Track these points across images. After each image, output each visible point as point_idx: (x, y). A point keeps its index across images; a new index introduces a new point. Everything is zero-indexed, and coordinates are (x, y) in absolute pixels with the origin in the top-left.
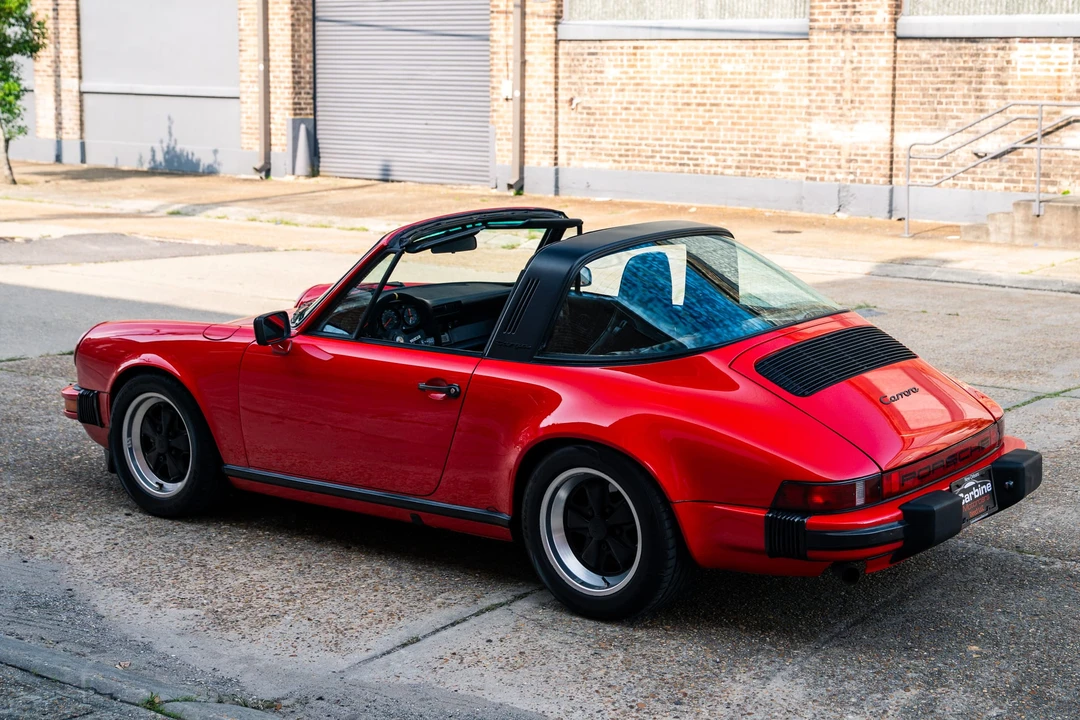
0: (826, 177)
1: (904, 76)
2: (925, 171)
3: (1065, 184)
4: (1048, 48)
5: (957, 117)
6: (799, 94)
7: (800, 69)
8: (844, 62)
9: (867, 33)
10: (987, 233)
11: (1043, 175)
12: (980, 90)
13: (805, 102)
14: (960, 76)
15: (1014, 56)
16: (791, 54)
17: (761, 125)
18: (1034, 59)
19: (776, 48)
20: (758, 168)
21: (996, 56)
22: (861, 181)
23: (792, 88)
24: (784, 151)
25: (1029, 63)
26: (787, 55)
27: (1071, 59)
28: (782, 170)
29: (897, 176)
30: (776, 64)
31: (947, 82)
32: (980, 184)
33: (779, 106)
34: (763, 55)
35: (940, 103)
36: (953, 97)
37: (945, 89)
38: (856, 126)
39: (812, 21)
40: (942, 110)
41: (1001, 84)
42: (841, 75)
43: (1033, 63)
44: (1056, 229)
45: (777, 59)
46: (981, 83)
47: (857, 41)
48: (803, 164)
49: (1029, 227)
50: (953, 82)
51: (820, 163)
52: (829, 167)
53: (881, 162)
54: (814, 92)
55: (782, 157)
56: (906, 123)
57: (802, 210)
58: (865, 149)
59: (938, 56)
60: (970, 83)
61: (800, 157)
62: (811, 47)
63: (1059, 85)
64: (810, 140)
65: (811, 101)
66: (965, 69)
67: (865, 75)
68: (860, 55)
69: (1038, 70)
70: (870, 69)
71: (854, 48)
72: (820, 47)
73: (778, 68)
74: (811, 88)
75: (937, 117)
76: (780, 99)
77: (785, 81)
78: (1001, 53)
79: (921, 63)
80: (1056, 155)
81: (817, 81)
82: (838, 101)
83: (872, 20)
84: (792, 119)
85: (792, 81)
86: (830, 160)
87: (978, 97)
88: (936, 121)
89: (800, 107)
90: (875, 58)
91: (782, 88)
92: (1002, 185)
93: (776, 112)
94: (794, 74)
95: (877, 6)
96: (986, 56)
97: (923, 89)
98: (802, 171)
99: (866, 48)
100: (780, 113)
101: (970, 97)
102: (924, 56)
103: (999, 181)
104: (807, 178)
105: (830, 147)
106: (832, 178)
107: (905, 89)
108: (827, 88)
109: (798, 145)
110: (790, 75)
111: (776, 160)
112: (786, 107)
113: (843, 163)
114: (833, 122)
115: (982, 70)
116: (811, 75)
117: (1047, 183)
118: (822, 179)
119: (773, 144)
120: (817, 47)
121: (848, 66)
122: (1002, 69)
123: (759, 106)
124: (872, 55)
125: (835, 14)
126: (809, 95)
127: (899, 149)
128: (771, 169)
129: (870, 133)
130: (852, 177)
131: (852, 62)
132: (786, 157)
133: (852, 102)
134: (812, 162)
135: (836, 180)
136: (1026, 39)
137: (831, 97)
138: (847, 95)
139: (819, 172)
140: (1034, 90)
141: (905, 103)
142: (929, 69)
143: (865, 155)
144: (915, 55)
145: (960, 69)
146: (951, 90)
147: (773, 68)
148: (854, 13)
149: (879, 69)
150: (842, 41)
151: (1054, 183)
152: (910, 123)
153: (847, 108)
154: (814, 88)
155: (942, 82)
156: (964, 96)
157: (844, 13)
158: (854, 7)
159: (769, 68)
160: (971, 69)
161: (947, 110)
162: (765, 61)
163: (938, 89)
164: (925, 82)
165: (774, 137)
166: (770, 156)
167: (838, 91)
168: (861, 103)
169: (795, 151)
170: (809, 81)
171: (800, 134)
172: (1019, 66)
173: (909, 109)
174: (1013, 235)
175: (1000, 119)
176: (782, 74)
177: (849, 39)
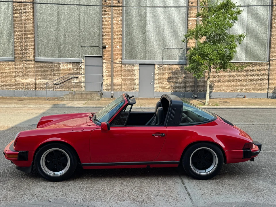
0: (20, 89)
1: (37, 69)
2: (43, 87)
3: (72, 89)
4: (67, 64)
5: (49, 77)
6: (12, 73)
7: (12, 67)
8: (23, 66)
9: (28, 60)
10: (64, 98)
11: (68, 88)
12: (54, 72)
13: (14, 74)
14: (49, 69)
15: (61, 65)
16: (10, 64)
17: (3, 79)
18: (64, 66)
19: (6, 63)
20: (3, 88)
21: (57, 65)
22: (29, 90)
23: (11, 71)
24: (9, 84)
25: (64, 67)
26: (9, 64)
27: (72, 66)
28: (9, 88)
29: (37, 89)
30: (6, 66)
31: (47, 70)
32: (55, 90)
33: (7, 75)
34: (3, 64)
35: (45, 74)
36: (48, 73)
37: (46, 72)
38: (27, 79)
39: (15, 57)
40: (46, 76)
41: (58, 71)
42: (23, 69)
43: (65, 67)
44: (78, 97)
45: (6, 65)
46: (54, 70)
47: (26, 62)
48: (14, 87)
49: (72, 97)
50: (48, 70)
51: (19, 87)
52: (21, 87)
53: (33, 86)
54: (17, 72)
55: (9, 86)
56: (38, 78)
57: (15, 96)
58: (30, 83)
59: (44, 65)
60: (52, 70)
61: (13, 86)
62: (15, 63)
63: (70, 71)
64: (16, 82)
65: (16, 74)
66: (50, 68)
67: (29, 69)
68: (27, 65)
69: (65, 68)
70: (30, 67)
71: (25, 63)
72: (18, 63)
73: (7, 67)
74: (15, 71)
75: (45, 77)
76: (8, 74)
77: (8, 70)
78: (58, 65)
79: (41, 66)
80: (70, 84)
81: (17, 70)
82: (22, 74)
83: (29, 58)
84: (11, 78)
85: (10, 70)
86: (21, 86)
87: (53, 73)
88: (45, 78)
89: (13, 75)
90: (31, 65)
91: (8, 71)
92: (60, 90)
93: (7, 76)
94: (11, 68)
95: (30, 55)
96: (55, 65)
97: (41, 72)
98: (14, 88)
99: (28, 63)
100: (8, 76)
101: (52, 73)
102: (41, 65)
103: (59, 89)
104: (16, 90)
105: (21, 83)
106: (22, 89)
107: (37, 72)
108: (19, 71)
109: (13, 83)
110: (10, 68)
111: (7, 86)
112: (9, 75)
113: (24, 86)
114: (21, 78)
115: (54, 68)
116: (15, 69)
117: (69, 89)
118: (19, 90)
119: (6, 83)
120: (17, 63)
121: (24, 67)
122: (58, 68)
123: (2, 75)
124: (30, 65)
125: (20, 56)
126: (15, 73)
127: (37, 83)
128: (6, 88)
129: (30, 80)
130: (27, 89)
131: (25, 66)
132: (10, 86)
133: (26, 74)
134: (17, 86)
135: (23, 90)
136: (63, 63)
137: (21, 73)
138: (25, 73)
139: (19, 88)
140: (65, 72)
141: (38, 74)
142: (43, 68)
143: (30, 85)
144: (39, 65)
145: (49, 68)
146: (48, 72)
147: (5, 67)
148: (25, 56)
149: (31, 67)
150: (23, 62)
151: (70, 89)
152: (39, 78)
153: (25, 76)
154: (16, 71)
155: (45, 70)
156: (51, 73)
157: (23, 56)
158: (25, 55)
159: (4, 67)
160: (52, 68)
161: (47, 76)
162: (3, 66)
163: (45, 72)
164: (42, 70)
165: (7, 81)
166: (6, 86)
167: (22, 72)
168: (28, 74)
169: (12, 84)
170: (15, 70)
171: (13, 81)
172: (62, 67)
173: (39, 75)
174: (69, 98)
175: (58, 77)
176: (8, 68)
177: (24, 62)
